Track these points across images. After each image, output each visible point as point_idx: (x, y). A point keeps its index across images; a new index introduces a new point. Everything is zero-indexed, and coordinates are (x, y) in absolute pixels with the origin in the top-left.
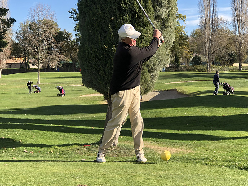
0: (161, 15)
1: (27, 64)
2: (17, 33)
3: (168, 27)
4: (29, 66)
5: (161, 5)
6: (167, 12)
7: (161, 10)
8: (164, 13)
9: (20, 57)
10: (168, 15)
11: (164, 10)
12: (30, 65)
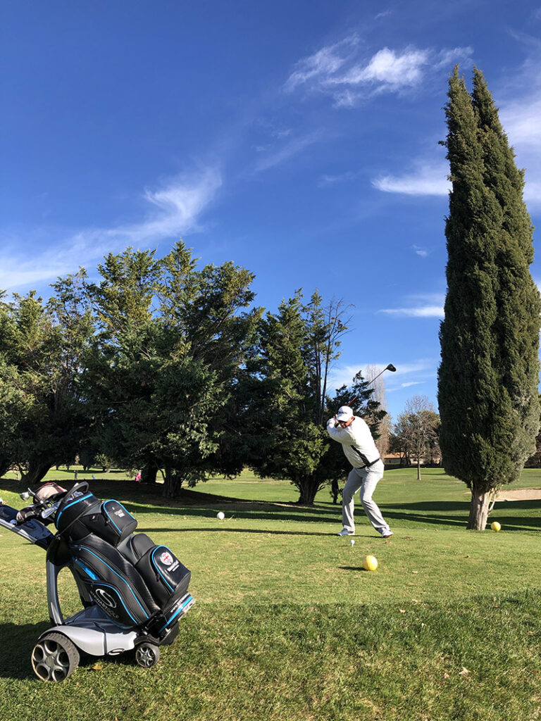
0: (520, 403)
1: (407, 459)
2: (396, 426)
3: (530, 415)
4: (410, 462)
5: (519, 394)
6: (528, 400)
7: (519, 398)
8: (523, 401)
9: (400, 452)
10: (529, 404)
11: (523, 398)
12: (412, 460)
